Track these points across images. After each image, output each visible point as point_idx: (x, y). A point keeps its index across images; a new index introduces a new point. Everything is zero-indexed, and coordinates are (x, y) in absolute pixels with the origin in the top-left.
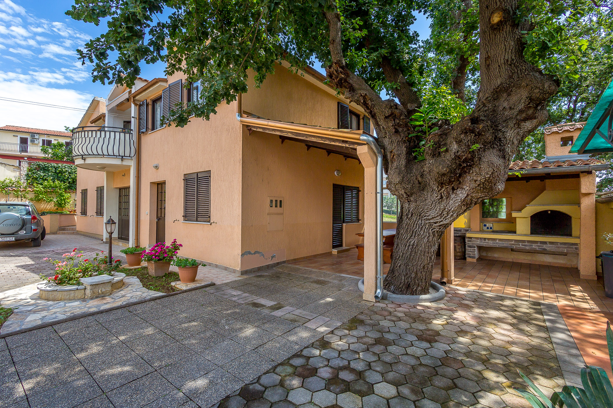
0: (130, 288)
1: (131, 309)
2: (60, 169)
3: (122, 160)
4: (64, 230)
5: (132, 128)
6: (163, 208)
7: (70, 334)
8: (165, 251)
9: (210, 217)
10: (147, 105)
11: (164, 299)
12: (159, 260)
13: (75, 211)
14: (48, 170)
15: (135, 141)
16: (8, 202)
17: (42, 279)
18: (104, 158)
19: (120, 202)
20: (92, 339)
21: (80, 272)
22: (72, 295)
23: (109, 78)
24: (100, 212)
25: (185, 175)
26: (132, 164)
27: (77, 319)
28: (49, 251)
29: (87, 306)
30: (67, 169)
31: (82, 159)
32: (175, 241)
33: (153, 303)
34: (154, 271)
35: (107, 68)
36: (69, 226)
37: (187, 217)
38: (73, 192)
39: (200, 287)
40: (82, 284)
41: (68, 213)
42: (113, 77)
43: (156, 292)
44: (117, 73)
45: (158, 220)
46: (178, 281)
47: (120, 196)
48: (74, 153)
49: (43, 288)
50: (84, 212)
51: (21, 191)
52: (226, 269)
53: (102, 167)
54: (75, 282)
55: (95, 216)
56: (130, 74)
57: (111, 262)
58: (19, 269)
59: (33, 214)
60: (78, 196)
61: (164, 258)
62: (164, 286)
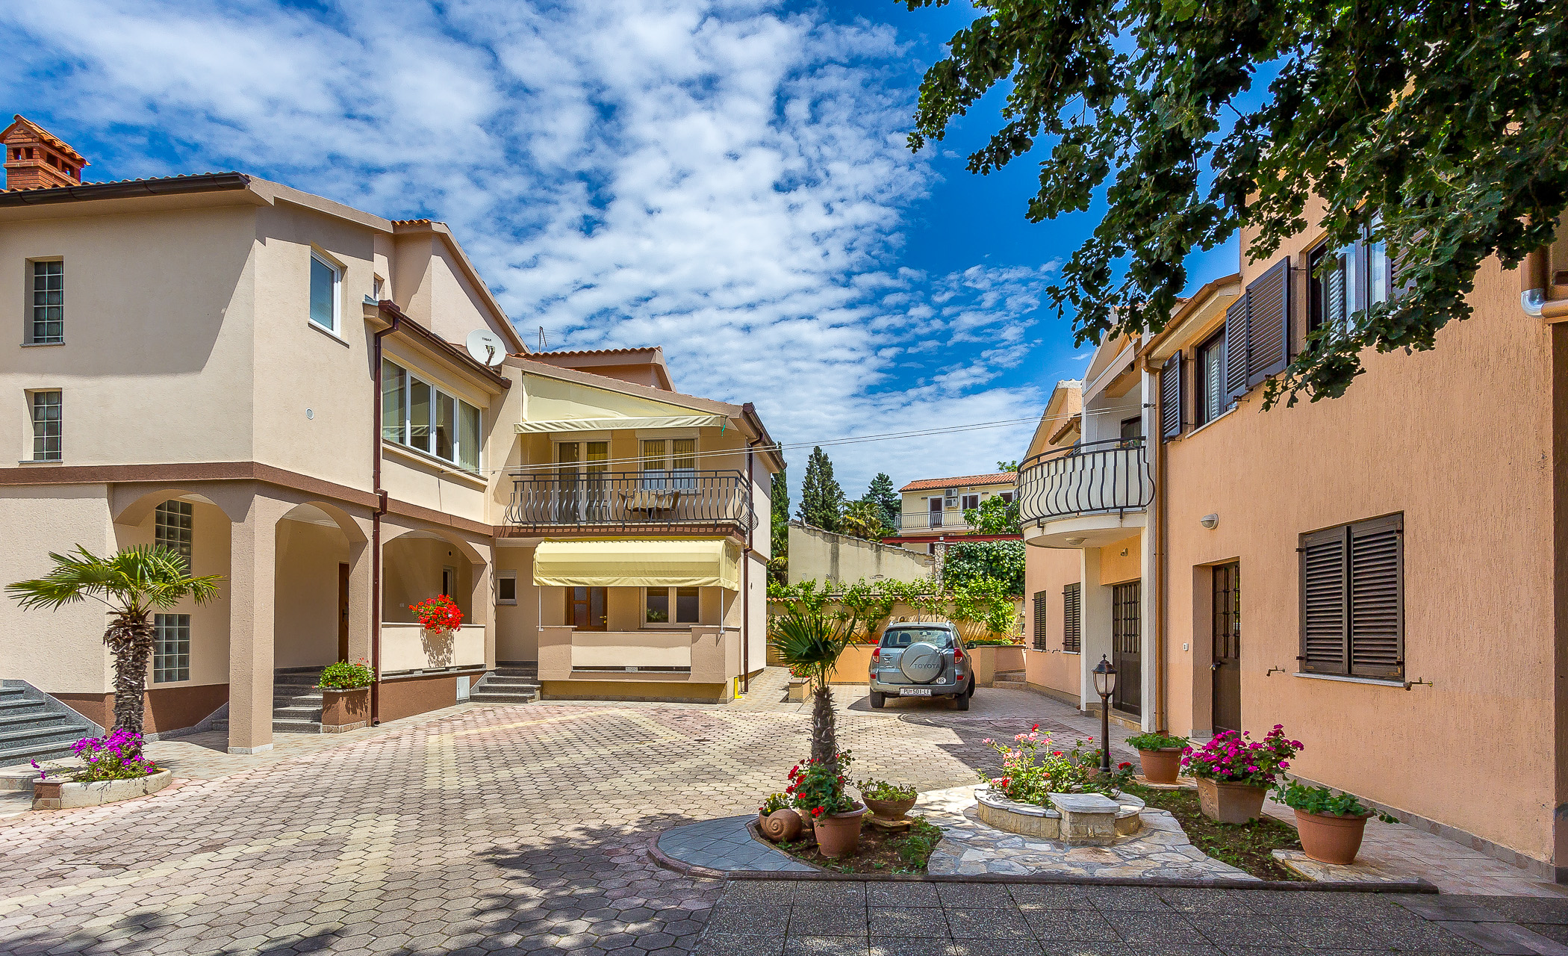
0: (1156, 838)
1: (1167, 894)
2: (994, 553)
3: (1121, 518)
4: (1003, 678)
5: (1145, 432)
6: (1231, 632)
7: (1038, 913)
8: (1249, 756)
9: (1402, 663)
10: (1183, 363)
11: (1256, 892)
12: (1232, 778)
13: (1022, 639)
14: (976, 558)
15: (1152, 464)
16: (922, 624)
17: (982, 780)
18: (1082, 516)
19: (1116, 620)
20: (1086, 942)
21: (1045, 778)
22: (1035, 826)
23: (1108, 326)
24: (1072, 643)
25: (1302, 535)
26: (1144, 524)
27: (1049, 883)
28: (984, 721)
29: (1066, 859)
30: (1006, 551)
31: (1039, 527)
32: (1278, 730)
33: (1222, 895)
34: (1216, 806)
35: (1104, 304)
36: (1012, 672)
37: (1312, 660)
38: (1019, 600)
39: (1377, 886)
40: (1054, 807)
41: (1010, 643)
42: (1120, 318)
43: (1228, 867)
44: (1128, 307)
45: (1218, 667)
46: (1293, 848)
47: (1116, 604)
48: (1023, 516)
49: (984, 800)
50: (1040, 643)
51: (936, 602)
52: (1478, 845)
53: (1078, 540)
54: (1038, 799)
55: (1062, 651)
56: (1160, 296)
57: (1107, 764)
58: (942, 750)
59: (957, 646)
60: (1029, 609)
61: (1246, 775)
62: (1248, 853)
